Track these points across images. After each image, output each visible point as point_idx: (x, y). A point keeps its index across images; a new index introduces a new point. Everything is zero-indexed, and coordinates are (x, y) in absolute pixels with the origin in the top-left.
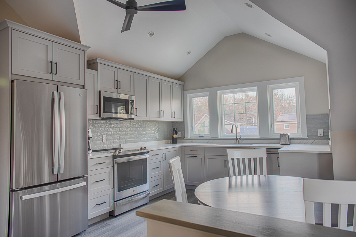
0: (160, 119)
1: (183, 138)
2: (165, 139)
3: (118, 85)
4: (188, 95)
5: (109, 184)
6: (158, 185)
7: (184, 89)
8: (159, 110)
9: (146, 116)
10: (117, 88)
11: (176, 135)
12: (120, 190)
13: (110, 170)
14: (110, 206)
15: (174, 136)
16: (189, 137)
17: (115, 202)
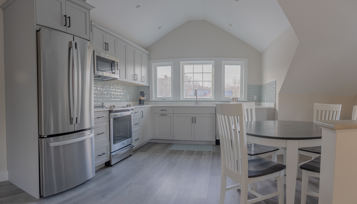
0: (134, 82)
1: (148, 100)
2: (133, 101)
3: (106, 46)
4: (153, 64)
5: (107, 137)
6: (138, 139)
7: (150, 58)
8: (133, 74)
9: (125, 78)
10: (106, 49)
11: (143, 98)
12: (114, 143)
13: (107, 124)
14: (107, 157)
15: (142, 98)
16: (153, 100)
17: (111, 153)
